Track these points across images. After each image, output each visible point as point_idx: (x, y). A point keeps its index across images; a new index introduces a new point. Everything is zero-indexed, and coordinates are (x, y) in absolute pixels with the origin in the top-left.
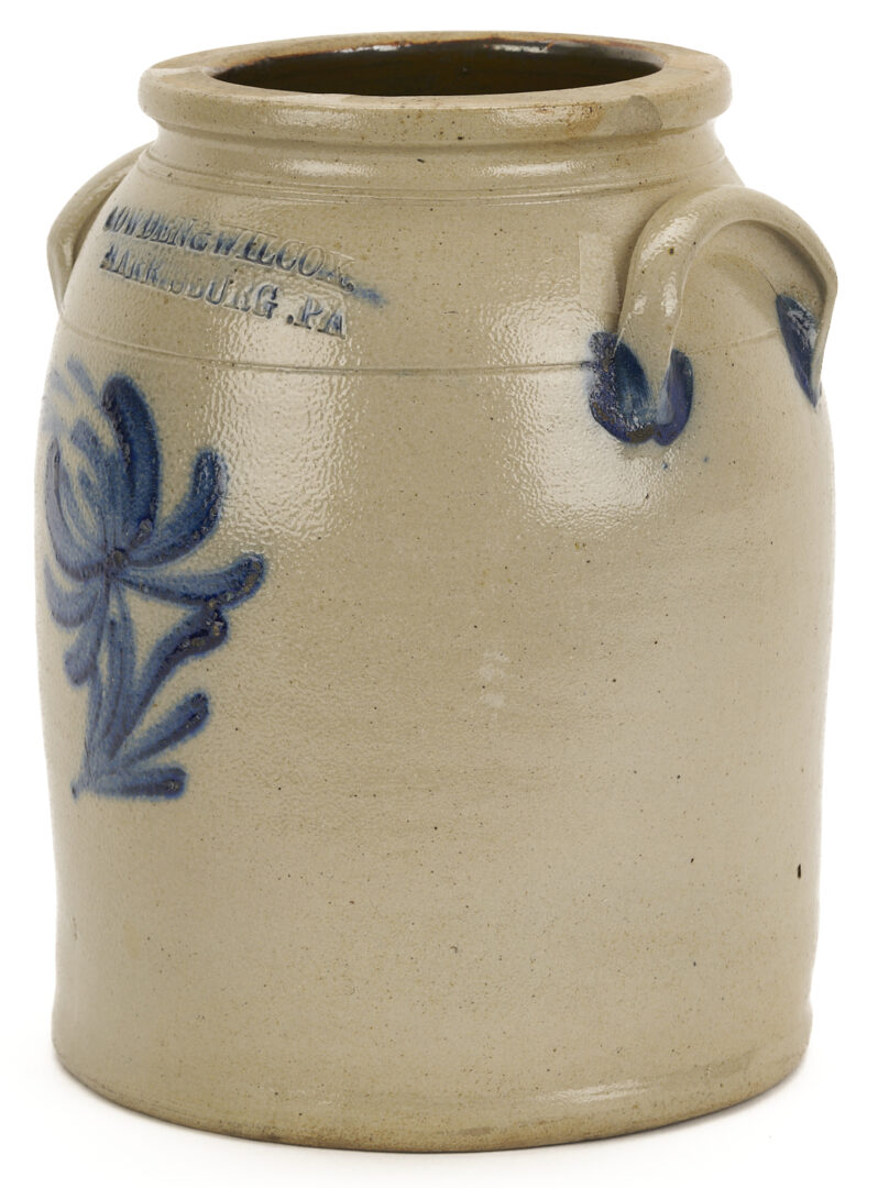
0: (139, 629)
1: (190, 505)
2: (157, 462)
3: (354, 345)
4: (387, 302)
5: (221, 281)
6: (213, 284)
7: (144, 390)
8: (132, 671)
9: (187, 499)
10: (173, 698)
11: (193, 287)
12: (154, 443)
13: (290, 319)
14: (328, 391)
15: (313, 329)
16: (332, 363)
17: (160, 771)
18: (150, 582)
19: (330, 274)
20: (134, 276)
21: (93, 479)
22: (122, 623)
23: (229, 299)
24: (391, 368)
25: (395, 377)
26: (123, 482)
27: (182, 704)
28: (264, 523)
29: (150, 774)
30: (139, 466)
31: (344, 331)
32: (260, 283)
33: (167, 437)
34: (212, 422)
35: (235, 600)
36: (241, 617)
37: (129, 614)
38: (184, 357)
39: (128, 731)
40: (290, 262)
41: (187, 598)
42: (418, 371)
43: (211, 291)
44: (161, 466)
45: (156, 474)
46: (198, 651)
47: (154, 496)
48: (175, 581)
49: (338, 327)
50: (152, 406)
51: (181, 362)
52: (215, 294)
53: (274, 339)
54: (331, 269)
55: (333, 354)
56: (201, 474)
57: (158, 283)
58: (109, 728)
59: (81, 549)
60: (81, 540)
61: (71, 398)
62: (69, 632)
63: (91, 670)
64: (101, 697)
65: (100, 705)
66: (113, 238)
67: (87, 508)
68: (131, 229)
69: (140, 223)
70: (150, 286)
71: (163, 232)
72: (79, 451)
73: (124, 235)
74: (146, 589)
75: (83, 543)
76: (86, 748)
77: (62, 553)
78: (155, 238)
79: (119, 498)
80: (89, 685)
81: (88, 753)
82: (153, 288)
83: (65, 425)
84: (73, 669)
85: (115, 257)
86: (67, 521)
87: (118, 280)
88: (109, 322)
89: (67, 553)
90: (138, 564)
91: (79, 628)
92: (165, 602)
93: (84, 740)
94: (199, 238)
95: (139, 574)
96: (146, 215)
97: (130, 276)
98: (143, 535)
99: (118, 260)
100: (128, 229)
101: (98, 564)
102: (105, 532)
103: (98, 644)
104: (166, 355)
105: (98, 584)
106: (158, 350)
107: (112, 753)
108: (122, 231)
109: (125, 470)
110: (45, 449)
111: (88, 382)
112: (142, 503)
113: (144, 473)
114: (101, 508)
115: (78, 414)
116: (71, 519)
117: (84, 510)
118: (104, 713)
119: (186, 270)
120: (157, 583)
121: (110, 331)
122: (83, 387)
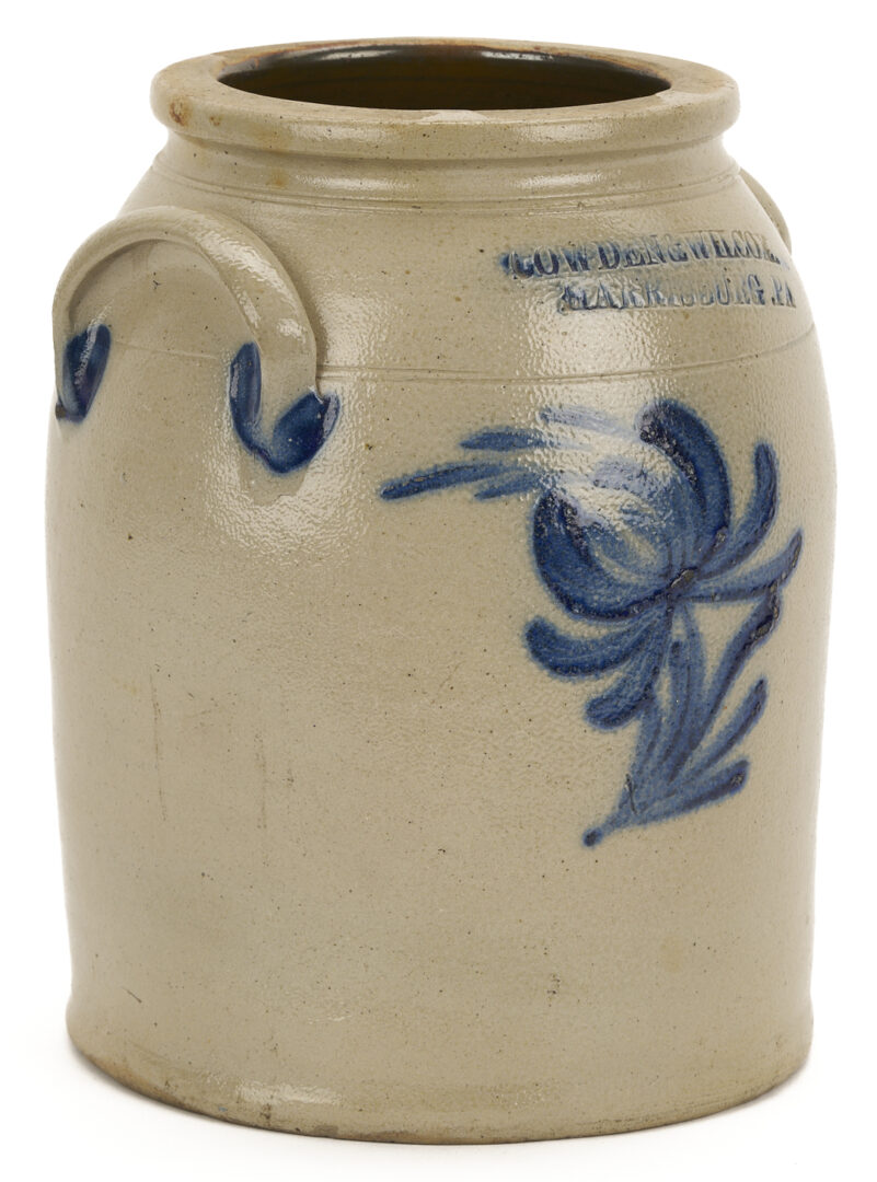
0: (708, 640)
1: (757, 499)
2: (724, 469)
5: (722, 282)
6: (719, 287)
7: (693, 405)
8: (700, 684)
9: (754, 495)
10: (741, 695)
11: (704, 295)
12: (718, 453)
13: (774, 300)
14: (802, 357)
15: (785, 305)
17: (728, 770)
18: (722, 587)
20: (631, 304)
22: (687, 641)
23: (734, 296)
26: (690, 501)
27: (746, 696)
29: (717, 778)
30: (707, 479)
32: (743, 275)
33: (727, 443)
34: (757, 414)
35: (787, 577)
36: (790, 595)
37: (697, 628)
38: (721, 363)
39: (693, 744)
41: (755, 591)
43: (718, 294)
44: (727, 472)
45: (726, 481)
46: (761, 639)
47: (726, 503)
48: (745, 579)
50: (705, 419)
51: (720, 368)
52: (723, 295)
55: (797, 323)
56: (760, 465)
57: (666, 302)
58: (668, 753)
59: (629, 585)
60: (629, 576)
61: (573, 447)
62: (598, 678)
63: (643, 702)
64: (659, 724)
65: (657, 732)
66: (554, 281)
67: (641, 542)
68: (580, 266)
69: (589, 255)
70: (659, 308)
71: (632, 256)
72: (617, 493)
73: (575, 273)
74: (717, 598)
75: (634, 579)
76: (630, 785)
77: (588, 601)
78: (626, 263)
79: (688, 518)
80: (639, 717)
81: (632, 786)
82: (663, 308)
83: (572, 475)
84: (607, 710)
85: (581, 295)
86: (604, 566)
87: (611, 314)
88: (618, 356)
89: (599, 596)
90: (710, 575)
91: (623, 666)
92: (736, 603)
93: (625, 778)
94: (674, 250)
95: (712, 585)
96: (588, 248)
97: (625, 305)
98: (717, 545)
99: (591, 297)
100: (574, 266)
101: (657, 593)
102: (670, 558)
103: (656, 672)
104: (703, 366)
105: (655, 613)
106: (693, 364)
107: (672, 776)
108: (566, 270)
109: (691, 489)
110: (516, 513)
111: (606, 423)
112: (716, 514)
113: (713, 484)
114: (664, 536)
115: (601, 458)
116: (612, 562)
117: (637, 545)
118: (663, 739)
119: (686, 282)
120: (729, 586)
121: (625, 363)
122: (595, 429)
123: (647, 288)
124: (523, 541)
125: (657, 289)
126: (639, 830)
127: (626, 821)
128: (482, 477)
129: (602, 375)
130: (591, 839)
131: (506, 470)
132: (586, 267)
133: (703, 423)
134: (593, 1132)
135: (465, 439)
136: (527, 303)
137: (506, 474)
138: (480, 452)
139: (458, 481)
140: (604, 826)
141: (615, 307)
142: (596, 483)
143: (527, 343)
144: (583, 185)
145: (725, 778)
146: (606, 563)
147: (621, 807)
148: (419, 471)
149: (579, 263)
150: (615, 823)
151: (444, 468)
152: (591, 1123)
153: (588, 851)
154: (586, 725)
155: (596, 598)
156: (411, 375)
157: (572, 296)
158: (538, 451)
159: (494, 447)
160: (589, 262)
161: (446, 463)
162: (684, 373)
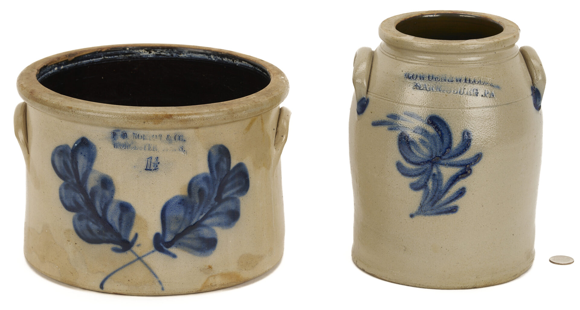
0: (444, 175)
1: (462, 143)
2: (451, 135)
3: (497, 99)
4: (501, 88)
5: (462, 89)
6: (460, 90)
7: (443, 118)
8: (441, 185)
9: (461, 142)
10: (456, 190)
11: (454, 91)
12: (449, 130)
13: (482, 96)
14: (494, 111)
15: (488, 97)
16: (494, 104)
17: (450, 207)
18: (448, 163)
19: (487, 83)
20: (431, 90)
21: (427, 140)
22: (437, 174)
23: (465, 93)
24: (505, 103)
25: (506, 106)
26: (439, 141)
27: (458, 190)
28: (482, 145)
29: (447, 208)
30: (445, 136)
31: (495, 96)
32: (472, 88)
33: (453, 128)
34: (466, 123)
35: (474, 164)
36: (476, 168)
37: (440, 171)
38: (455, 108)
39: (439, 199)
40: (478, 82)
41: (461, 165)
42: (510, 103)
43: (460, 91)
44: (452, 135)
45: (451, 137)
46: (463, 178)
47: (450, 142)
48: (457, 162)
49: (493, 96)
50: (447, 121)
51: (454, 110)
52: (461, 92)
53: (479, 101)
54: (487, 82)
55: (493, 102)
56: (465, 136)
57: (442, 91)
58: (431, 199)
59: (421, 158)
60: (421, 156)
61: (410, 122)
62: (413, 178)
63: (424, 186)
64: (429, 192)
65: (428, 194)
66: (415, 81)
67: (424, 148)
68: (422, 79)
69: (425, 77)
70: (439, 92)
71: (437, 79)
72: (419, 135)
73: (420, 80)
74: (447, 165)
75: (422, 156)
76: (421, 205)
77: (410, 159)
78: (434, 80)
79: (438, 145)
80: (423, 190)
81: (421, 206)
82: (440, 93)
83: (408, 129)
84: (415, 187)
85: (419, 86)
86: (414, 152)
87: (425, 92)
88: (425, 102)
89: (413, 159)
90: (444, 159)
91: (419, 177)
92: (454, 167)
93: (419, 203)
94: (450, 79)
95: (445, 162)
96: (426, 75)
97: (430, 90)
98: (447, 152)
99: (422, 87)
100: (420, 79)
101: (428, 161)
102: (432, 153)
103: (428, 180)
104: (449, 108)
105: (428, 166)
106: (446, 108)
107: (433, 205)
108: (418, 79)
109: (439, 138)
110: (395, 134)
111: (419, 118)
112: (447, 145)
113: (447, 137)
114: (430, 147)
115: (416, 126)
116: (416, 151)
117: (423, 148)
118: (430, 196)
119: (449, 87)
120: (451, 163)
121: (426, 104)
122: (416, 119)
123: (437, 87)
124: (396, 142)
125: (440, 88)
126: (424, 217)
127: (420, 214)
128: (389, 125)
129: (420, 106)
130: (412, 216)
131: (395, 124)
132: (423, 79)
133: (446, 122)
134: (413, 285)
135: (388, 115)
136: (406, 86)
137: (394, 125)
138: (390, 119)
139: (385, 125)
140: (415, 214)
141: (427, 90)
142: (414, 132)
143: (404, 95)
144: (433, 59)
145: (450, 209)
146: (415, 151)
147: (419, 210)
148: (378, 121)
149: (422, 78)
150: (417, 213)
151: (383, 121)
152: (413, 284)
153: (411, 219)
154: (410, 189)
155: (412, 159)
156: (381, 97)
157: (417, 86)
158: (402, 121)
159: (393, 119)
160: (425, 78)
161: (384, 120)
162: (443, 109)
